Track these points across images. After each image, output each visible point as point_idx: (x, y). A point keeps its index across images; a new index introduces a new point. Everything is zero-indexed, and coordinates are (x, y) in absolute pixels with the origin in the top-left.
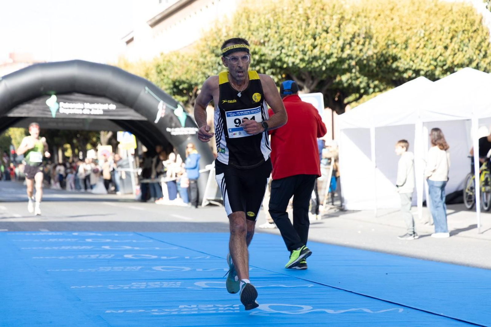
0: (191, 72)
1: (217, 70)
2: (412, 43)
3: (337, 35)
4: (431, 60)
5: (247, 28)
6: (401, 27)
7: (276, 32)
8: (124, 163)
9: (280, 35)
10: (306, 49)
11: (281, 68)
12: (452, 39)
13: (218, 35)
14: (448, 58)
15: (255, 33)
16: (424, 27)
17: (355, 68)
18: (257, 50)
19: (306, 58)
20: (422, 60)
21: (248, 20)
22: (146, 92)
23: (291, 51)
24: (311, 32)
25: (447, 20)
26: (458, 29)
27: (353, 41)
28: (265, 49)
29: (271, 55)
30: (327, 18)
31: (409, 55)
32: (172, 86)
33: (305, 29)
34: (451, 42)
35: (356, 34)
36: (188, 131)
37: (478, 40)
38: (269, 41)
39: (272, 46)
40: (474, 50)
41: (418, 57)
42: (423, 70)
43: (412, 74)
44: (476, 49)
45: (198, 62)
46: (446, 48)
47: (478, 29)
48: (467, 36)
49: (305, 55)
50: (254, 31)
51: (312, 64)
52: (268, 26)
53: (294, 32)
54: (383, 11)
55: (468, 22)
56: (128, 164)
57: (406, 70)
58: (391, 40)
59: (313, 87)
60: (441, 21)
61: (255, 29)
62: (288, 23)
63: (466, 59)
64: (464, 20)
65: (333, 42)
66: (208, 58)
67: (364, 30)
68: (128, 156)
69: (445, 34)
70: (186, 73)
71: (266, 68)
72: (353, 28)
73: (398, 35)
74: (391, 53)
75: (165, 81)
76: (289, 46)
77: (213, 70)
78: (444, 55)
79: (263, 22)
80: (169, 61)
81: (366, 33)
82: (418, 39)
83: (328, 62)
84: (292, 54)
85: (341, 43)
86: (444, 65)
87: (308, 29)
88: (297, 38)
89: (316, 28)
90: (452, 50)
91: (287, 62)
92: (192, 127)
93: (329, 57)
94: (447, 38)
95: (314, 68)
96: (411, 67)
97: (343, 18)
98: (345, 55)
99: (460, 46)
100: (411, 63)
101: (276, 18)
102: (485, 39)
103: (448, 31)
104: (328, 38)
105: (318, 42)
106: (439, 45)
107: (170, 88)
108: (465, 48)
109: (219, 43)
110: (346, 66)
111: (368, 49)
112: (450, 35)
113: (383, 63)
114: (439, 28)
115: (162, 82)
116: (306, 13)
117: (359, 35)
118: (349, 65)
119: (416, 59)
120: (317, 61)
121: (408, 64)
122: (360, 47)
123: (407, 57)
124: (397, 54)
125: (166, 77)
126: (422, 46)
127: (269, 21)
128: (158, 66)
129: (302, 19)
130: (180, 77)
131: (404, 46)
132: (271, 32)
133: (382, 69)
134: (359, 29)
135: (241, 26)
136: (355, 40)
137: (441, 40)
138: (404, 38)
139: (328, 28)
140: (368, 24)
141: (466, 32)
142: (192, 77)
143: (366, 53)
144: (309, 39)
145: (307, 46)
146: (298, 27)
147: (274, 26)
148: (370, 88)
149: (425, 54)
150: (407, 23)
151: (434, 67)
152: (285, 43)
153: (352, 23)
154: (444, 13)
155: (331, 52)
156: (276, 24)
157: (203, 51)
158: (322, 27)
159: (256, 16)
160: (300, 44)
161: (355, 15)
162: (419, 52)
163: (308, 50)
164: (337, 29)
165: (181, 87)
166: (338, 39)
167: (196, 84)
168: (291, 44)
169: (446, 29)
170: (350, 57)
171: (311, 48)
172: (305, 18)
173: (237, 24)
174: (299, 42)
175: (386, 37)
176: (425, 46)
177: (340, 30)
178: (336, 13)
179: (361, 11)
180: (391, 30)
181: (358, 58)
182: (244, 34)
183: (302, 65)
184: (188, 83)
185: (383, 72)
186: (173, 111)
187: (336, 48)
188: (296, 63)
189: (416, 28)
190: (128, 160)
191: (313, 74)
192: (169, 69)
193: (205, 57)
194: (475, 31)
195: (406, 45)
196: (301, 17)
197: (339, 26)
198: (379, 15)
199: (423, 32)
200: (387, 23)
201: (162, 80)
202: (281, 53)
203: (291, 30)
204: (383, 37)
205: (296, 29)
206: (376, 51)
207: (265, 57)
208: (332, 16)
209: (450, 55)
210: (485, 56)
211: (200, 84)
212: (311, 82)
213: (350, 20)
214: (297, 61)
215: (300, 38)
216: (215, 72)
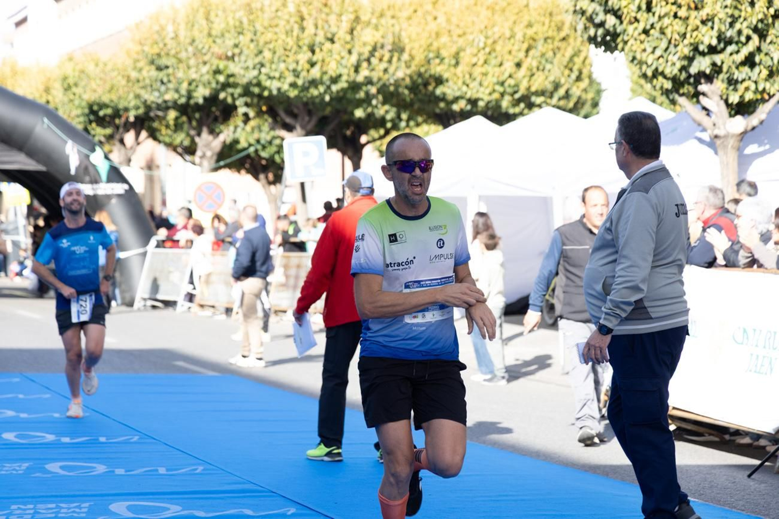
0: (118, 90)
1: (159, 91)
2: (466, 58)
3: (348, 46)
4: (495, 84)
5: (206, 32)
6: (449, 31)
7: (252, 41)
8: (10, 227)
9: (258, 45)
10: (299, 68)
11: (260, 96)
12: (527, 51)
13: (160, 35)
14: (521, 81)
15: (218, 41)
16: (484, 33)
17: (377, 98)
18: (221, 67)
19: (300, 82)
20: (481, 84)
21: (207, 19)
22: (45, 126)
23: (276, 70)
24: (307, 41)
25: (521, 22)
26: (538, 35)
27: (373, 56)
28: (235, 67)
29: (244, 76)
30: (332, 19)
31: (460, 75)
32: (87, 111)
33: (298, 37)
34: (526, 56)
35: (379, 45)
36: (113, 189)
37: (569, 52)
38: (240, 54)
39: (245, 61)
40: (562, 68)
41: (475, 79)
42: (482, 99)
43: (466, 105)
44: (566, 67)
45: (128, 77)
46: (518, 65)
47: (568, 36)
48: (551, 46)
49: (298, 76)
50: (216, 36)
51: (308, 92)
52: (239, 30)
53: (280, 42)
54: (421, 5)
55: (553, 24)
56: (17, 228)
57: (456, 99)
58: (433, 52)
59: (310, 127)
60: (510, 23)
61: (219, 34)
62: (271, 26)
63: (550, 83)
64: (547, 21)
65: (342, 58)
66: (145, 73)
67: (390, 39)
68: (16, 215)
69: (517, 43)
70: (110, 91)
71: (236, 96)
72: (374, 36)
73: (445, 45)
74: (432, 72)
75: (77, 102)
76: (272, 62)
77: (153, 90)
78: (515, 76)
79: (231, 23)
80: (82, 72)
81: (394, 43)
82: (475, 51)
83: (335, 88)
84: (277, 75)
85: (354, 59)
86: (516, 92)
87: (301, 36)
88: (285, 50)
89: (315, 35)
90: (528, 69)
91: (270, 87)
92: (118, 182)
93: (335, 80)
94: (519, 50)
95: (313, 97)
96: (464, 95)
97: (357, 19)
98: (360, 78)
99: (540, 63)
100: (465, 88)
101: (251, 17)
102: (580, 51)
103: (522, 39)
104: (334, 51)
105: (318, 57)
106: (508, 60)
107: (83, 115)
108: (548, 66)
109: (162, 49)
110: (361, 95)
111: (397, 69)
112: (525, 46)
113: (421, 87)
114: (508, 34)
115: (71, 105)
116: (299, 11)
117: (382, 47)
118: (367, 93)
119: (472, 82)
120: (316, 87)
121: (459, 89)
122: (384, 65)
123: (458, 78)
124: (442, 73)
125: (77, 97)
126: (481, 62)
127: (241, 22)
128: (65, 78)
129: (292, 20)
130: (100, 97)
131: (453, 62)
132: (244, 40)
133: (420, 96)
134: (383, 37)
135: (196, 27)
136: (377, 54)
137: (510, 52)
138: (454, 50)
139: (334, 35)
140: (397, 28)
141: (549, 41)
142: (120, 98)
143: (394, 74)
144: (305, 53)
145: (301, 63)
146: (287, 33)
147: (249, 30)
148: (401, 120)
149: (485, 74)
150: (458, 26)
151: (500, 96)
152: (266, 59)
153: (371, 26)
154: (516, 11)
155: (338, 72)
156: (252, 28)
157: (136, 61)
158: (325, 34)
159: (220, 13)
160: (290, 60)
161: (377, 14)
162: (477, 71)
163: (302, 70)
164: (348, 38)
165: (101, 113)
166: (350, 52)
167: (126, 110)
168: (276, 60)
169: (519, 36)
170: (369, 82)
171: (307, 66)
172: (298, 19)
173: (190, 25)
174: (288, 56)
175: (425, 46)
176: (485, 62)
177: (352, 39)
178: (346, 10)
179: (385, 7)
180: (434, 35)
181: (381, 83)
182: (201, 42)
183: (293, 93)
184: (112, 107)
185: (421, 101)
186: (88, 157)
187: (346, 67)
188: (283, 90)
189: (472, 33)
190: (16, 222)
191: (311, 107)
192: (82, 83)
193: (140, 70)
194: (564, 39)
195: (457, 59)
196: (291, 16)
197: (352, 31)
198: (415, 11)
199: (483, 39)
200: (427, 24)
201: (71, 101)
202: (260, 72)
203: (275, 37)
204: (420, 46)
205: (283, 37)
206: (408, 72)
207: (235, 78)
208: (340, 15)
209: (524, 77)
210: (579, 79)
211: (132, 109)
212: (307, 118)
213: (368, 23)
214: (285, 87)
215: (290, 51)
216: (156, 94)
